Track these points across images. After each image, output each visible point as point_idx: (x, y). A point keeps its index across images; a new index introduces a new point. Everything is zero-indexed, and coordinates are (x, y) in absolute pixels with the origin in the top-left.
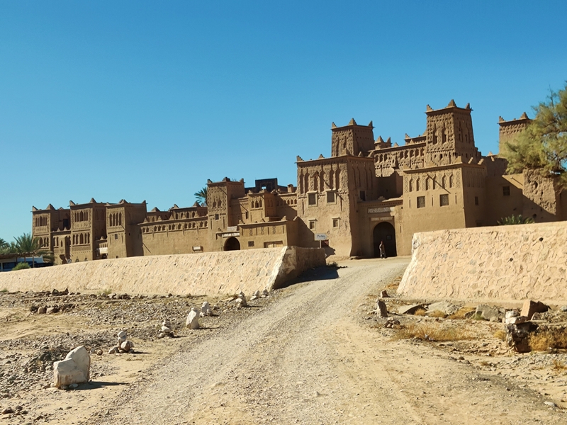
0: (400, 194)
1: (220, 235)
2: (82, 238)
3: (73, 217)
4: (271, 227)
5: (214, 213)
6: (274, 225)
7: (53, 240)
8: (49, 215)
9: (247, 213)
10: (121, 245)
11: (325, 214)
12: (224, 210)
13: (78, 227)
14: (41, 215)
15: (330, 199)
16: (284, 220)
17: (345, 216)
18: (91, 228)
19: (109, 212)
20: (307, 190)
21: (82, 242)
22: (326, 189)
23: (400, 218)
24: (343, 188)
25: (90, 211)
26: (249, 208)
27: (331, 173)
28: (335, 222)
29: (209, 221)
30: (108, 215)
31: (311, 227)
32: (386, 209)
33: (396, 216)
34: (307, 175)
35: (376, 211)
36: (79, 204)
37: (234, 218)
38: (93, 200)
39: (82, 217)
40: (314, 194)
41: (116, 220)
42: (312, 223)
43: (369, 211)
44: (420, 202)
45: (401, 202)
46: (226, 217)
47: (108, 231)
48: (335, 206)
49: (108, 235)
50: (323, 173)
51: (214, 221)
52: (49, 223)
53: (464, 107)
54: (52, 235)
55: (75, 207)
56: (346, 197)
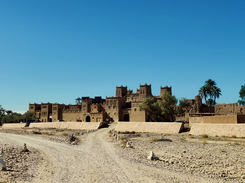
0: (131, 107)
1: (85, 115)
2: (45, 113)
3: (42, 107)
4: (99, 114)
5: (83, 109)
6: (99, 113)
7: (35, 113)
8: (34, 106)
9: (92, 109)
10: (56, 116)
11: (112, 111)
12: (86, 108)
13: (43, 110)
14: (32, 106)
15: (114, 108)
16: (102, 112)
17: (117, 112)
18: (47, 111)
19: (53, 106)
20: (108, 105)
21: (44, 114)
22: (113, 105)
23: (131, 114)
24: (117, 105)
25: (47, 106)
26: (93, 108)
27: (114, 101)
28: (115, 113)
29: (82, 111)
30: (53, 107)
31: (109, 114)
32: (127, 111)
33: (130, 113)
34: (108, 101)
35: (125, 111)
36: (44, 103)
37: (89, 110)
38: (48, 102)
39: (45, 107)
40: (110, 106)
41: (55, 109)
42: (109, 113)
43: (123, 111)
44: (135, 110)
45: (131, 110)
46: (87, 110)
47: (52, 112)
48: (115, 109)
49: (53, 113)
50: (112, 101)
51: (83, 111)
52: (34, 108)
53: (149, 85)
54: (35, 112)
55: (43, 104)
56: (118, 107)
